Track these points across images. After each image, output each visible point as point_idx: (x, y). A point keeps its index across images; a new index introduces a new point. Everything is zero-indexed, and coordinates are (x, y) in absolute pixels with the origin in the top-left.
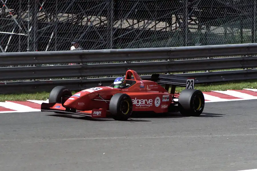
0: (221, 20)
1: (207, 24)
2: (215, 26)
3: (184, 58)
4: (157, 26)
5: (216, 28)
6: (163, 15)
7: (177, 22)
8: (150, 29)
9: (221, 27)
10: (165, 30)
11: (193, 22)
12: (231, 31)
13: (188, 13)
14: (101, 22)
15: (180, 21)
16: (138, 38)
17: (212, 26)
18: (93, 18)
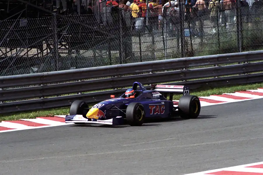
0: (89, 43)
4: (29, 53)
5: (86, 52)
6: (34, 42)
7: (48, 48)
8: (22, 56)
9: (90, 50)
10: (37, 56)
12: (100, 54)
13: (58, 39)
15: (51, 47)
16: (11, 65)
17: (81, 49)
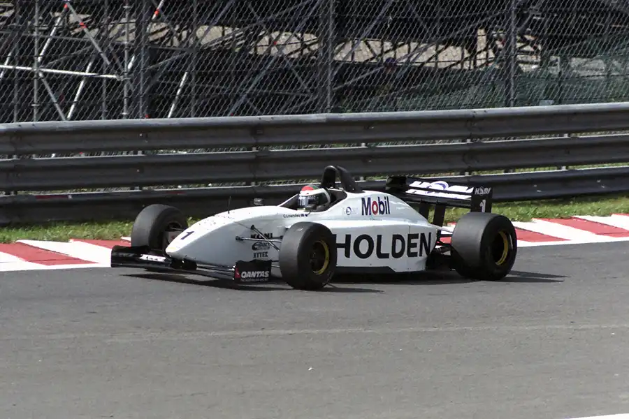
0: (597, 42)
1: (562, 52)
2: (584, 57)
3: (507, 136)
4: (441, 57)
5: (586, 62)
6: (456, 30)
7: (490, 46)
8: (423, 63)
9: (597, 59)
10: (459, 66)
11: (529, 48)
12: (623, 70)
14: (304, 46)
15: (497, 45)
16: (393, 86)
17: (575, 56)
18: (283, 38)
